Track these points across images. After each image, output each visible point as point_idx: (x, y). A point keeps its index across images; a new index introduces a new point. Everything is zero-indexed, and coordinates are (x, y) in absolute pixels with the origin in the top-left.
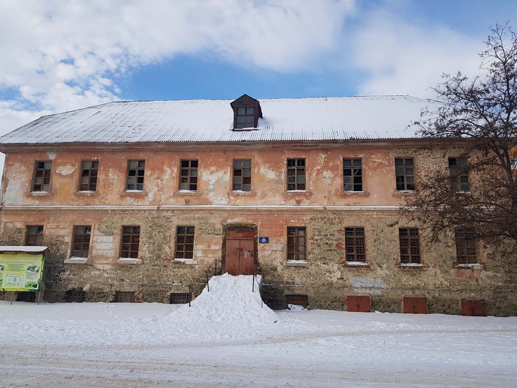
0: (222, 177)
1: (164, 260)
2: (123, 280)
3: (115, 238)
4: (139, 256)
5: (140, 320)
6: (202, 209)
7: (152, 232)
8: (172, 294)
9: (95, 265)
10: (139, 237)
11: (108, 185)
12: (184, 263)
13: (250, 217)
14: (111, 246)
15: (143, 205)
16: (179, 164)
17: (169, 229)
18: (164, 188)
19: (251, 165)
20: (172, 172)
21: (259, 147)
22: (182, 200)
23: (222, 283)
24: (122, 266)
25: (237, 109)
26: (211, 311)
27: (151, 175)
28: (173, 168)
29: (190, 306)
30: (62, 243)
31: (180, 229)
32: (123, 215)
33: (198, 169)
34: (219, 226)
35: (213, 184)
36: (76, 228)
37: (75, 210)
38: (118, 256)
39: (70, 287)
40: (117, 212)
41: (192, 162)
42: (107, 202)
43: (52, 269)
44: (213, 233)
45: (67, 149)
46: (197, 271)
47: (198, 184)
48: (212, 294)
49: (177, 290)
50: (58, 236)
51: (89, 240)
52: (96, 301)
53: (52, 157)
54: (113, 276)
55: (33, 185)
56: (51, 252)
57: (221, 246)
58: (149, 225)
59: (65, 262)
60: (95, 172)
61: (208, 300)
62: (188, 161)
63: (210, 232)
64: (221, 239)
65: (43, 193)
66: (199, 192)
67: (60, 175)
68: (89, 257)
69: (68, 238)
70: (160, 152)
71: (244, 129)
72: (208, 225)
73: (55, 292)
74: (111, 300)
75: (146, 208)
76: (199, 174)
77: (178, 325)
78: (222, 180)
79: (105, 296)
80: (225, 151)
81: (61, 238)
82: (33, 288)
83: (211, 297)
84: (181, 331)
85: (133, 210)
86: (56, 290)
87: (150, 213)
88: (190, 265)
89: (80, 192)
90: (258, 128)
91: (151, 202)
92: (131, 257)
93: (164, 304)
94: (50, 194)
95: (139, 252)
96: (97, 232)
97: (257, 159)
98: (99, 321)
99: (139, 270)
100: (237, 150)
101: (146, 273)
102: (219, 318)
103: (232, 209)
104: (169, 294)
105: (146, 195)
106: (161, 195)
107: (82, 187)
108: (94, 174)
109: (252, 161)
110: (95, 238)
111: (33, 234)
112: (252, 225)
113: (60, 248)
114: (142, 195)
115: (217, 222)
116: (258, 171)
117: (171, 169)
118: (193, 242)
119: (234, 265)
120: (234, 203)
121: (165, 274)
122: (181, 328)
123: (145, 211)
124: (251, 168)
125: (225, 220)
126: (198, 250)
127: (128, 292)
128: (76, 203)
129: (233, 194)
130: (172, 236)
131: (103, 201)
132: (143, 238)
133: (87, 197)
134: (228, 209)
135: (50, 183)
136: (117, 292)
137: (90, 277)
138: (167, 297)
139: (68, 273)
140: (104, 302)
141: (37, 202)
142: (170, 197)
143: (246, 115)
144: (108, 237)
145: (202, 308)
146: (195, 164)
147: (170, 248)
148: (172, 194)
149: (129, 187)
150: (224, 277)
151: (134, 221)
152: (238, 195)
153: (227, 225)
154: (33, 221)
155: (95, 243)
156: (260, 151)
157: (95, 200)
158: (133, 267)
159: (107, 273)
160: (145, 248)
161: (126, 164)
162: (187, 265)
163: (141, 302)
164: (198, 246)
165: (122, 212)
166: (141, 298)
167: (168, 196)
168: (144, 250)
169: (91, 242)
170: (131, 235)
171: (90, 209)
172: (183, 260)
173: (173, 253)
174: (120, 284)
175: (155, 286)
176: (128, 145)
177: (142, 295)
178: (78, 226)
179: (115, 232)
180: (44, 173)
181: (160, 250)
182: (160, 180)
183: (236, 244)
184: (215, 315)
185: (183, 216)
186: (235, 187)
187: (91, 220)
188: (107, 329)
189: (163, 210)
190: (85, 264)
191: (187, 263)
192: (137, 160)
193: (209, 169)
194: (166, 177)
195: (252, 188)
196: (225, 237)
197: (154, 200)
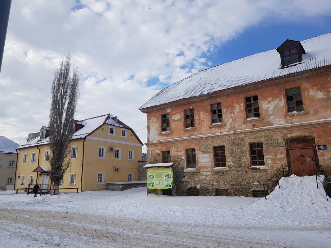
0: (278, 104)
1: (244, 167)
2: (219, 182)
3: (210, 154)
4: (227, 166)
5: (231, 208)
6: (265, 129)
7: (232, 149)
8: (253, 190)
9: (201, 172)
10: (225, 153)
11: (201, 122)
12: (259, 169)
13: (306, 131)
14: (208, 160)
15: (224, 132)
16: (244, 100)
17: (244, 146)
18: (236, 119)
19: (300, 91)
20: (240, 107)
21: (306, 75)
22: (250, 125)
23: (291, 182)
24: (218, 172)
25: (283, 52)
26: (284, 203)
27: (226, 111)
28: (240, 104)
29: (266, 199)
30: (181, 160)
31: (252, 145)
32: (212, 140)
33: (259, 101)
34: (281, 140)
35: (272, 110)
36: (187, 150)
37: (185, 140)
38: (213, 166)
39: (189, 186)
40: (209, 138)
41: (253, 97)
42: (202, 133)
43: (178, 176)
44: (277, 146)
45: (176, 104)
46: (269, 174)
47: (260, 112)
48: (283, 191)
49: (257, 188)
50: (178, 156)
51: (195, 157)
52: (205, 195)
53: (169, 111)
54: (212, 179)
55: (162, 128)
56: (176, 166)
57: (285, 155)
58: (230, 144)
59: (184, 171)
60: (193, 115)
61: (279, 195)
62: (250, 98)
63: (275, 145)
64: (285, 149)
65: (167, 132)
66: (262, 117)
67: (174, 120)
68: (197, 167)
69: (184, 157)
70: (230, 95)
71: (290, 65)
72: (272, 141)
73: (181, 189)
74: (214, 194)
75: (226, 134)
76: (260, 105)
77: (258, 213)
78: (278, 106)
79: (210, 192)
80: (277, 85)
81: (180, 157)
82: (169, 187)
83: (282, 193)
84: (260, 217)
85: (218, 136)
86: (182, 188)
87: (229, 136)
88: (264, 170)
89: (186, 129)
90: (302, 62)
91: (229, 129)
92: (222, 167)
93: (249, 198)
94: (171, 132)
95: (226, 163)
96: (199, 152)
97: (305, 85)
98: (205, 208)
99: (228, 175)
100: (287, 82)
101: (234, 176)
102: (290, 208)
103: (290, 126)
104: (251, 190)
105: (225, 125)
106: (235, 123)
107: (187, 126)
108: (192, 116)
109: (302, 87)
110: (199, 156)
111: (166, 156)
112: (309, 136)
113: (180, 163)
114: (223, 125)
115: (279, 138)
116: (308, 94)
117: (239, 105)
118: (263, 154)
119: (299, 169)
120: (291, 121)
121: (246, 177)
122: (260, 215)
123: (226, 135)
124: (301, 93)
125: (286, 135)
126: (268, 159)
127: (224, 189)
128: (185, 136)
129: (288, 115)
130: (247, 150)
131: (200, 132)
132: (227, 154)
133: (190, 131)
134: (286, 126)
135: (170, 126)
136: (217, 190)
137: (199, 180)
138: (250, 193)
139: (186, 178)
140: (210, 195)
141: (165, 138)
142: (242, 124)
143: (290, 55)
144: (206, 154)
145: (276, 201)
146: (256, 98)
147: (247, 159)
148: (242, 122)
149: (213, 121)
150: (291, 178)
151: (220, 143)
152: (293, 115)
153: (288, 139)
154: (165, 148)
155: (199, 159)
156: (307, 78)
157: (195, 132)
158: (224, 173)
159: (209, 177)
160: (230, 160)
161: (210, 107)
162: (261, 170)
163: (233, 196)
164: (267, 156)
165: (211, 138)
166: (233, 193)
167: (239, 123)
168: (229, 161)
169: (196, 158)
170: (220, 152)
171: (193, 138)
172: (257, 167)
173: (250, 162)
174: (218, 184)
175: (241, 185)
176: (209, 95)
177: (233, 191)
178: (188, 149)
179: (210, 151)
180: (166, 121)
181: (240, 161)
182: (233, 114)
183: (298, 153)
184: (287, 206)
185: (253, 136)
186: (290, 109)
187: (195, 145)
188: (209, 214)
189: (238, 134)
190: (195, 172)
191: (260, 168)
192: (216, 104)
193: (267, 100)
194: (236, 111)
195: (305, 108)
196: (288, 148)
197: (231, 128)
